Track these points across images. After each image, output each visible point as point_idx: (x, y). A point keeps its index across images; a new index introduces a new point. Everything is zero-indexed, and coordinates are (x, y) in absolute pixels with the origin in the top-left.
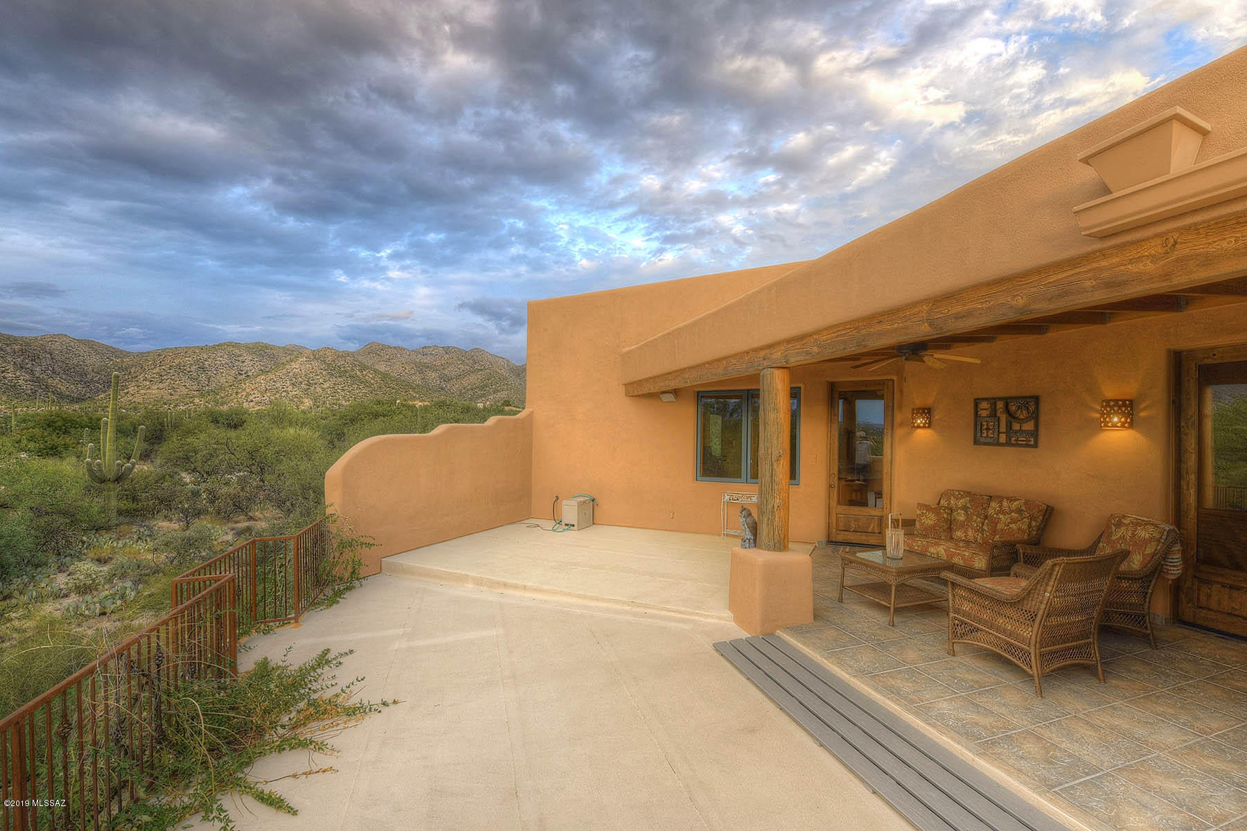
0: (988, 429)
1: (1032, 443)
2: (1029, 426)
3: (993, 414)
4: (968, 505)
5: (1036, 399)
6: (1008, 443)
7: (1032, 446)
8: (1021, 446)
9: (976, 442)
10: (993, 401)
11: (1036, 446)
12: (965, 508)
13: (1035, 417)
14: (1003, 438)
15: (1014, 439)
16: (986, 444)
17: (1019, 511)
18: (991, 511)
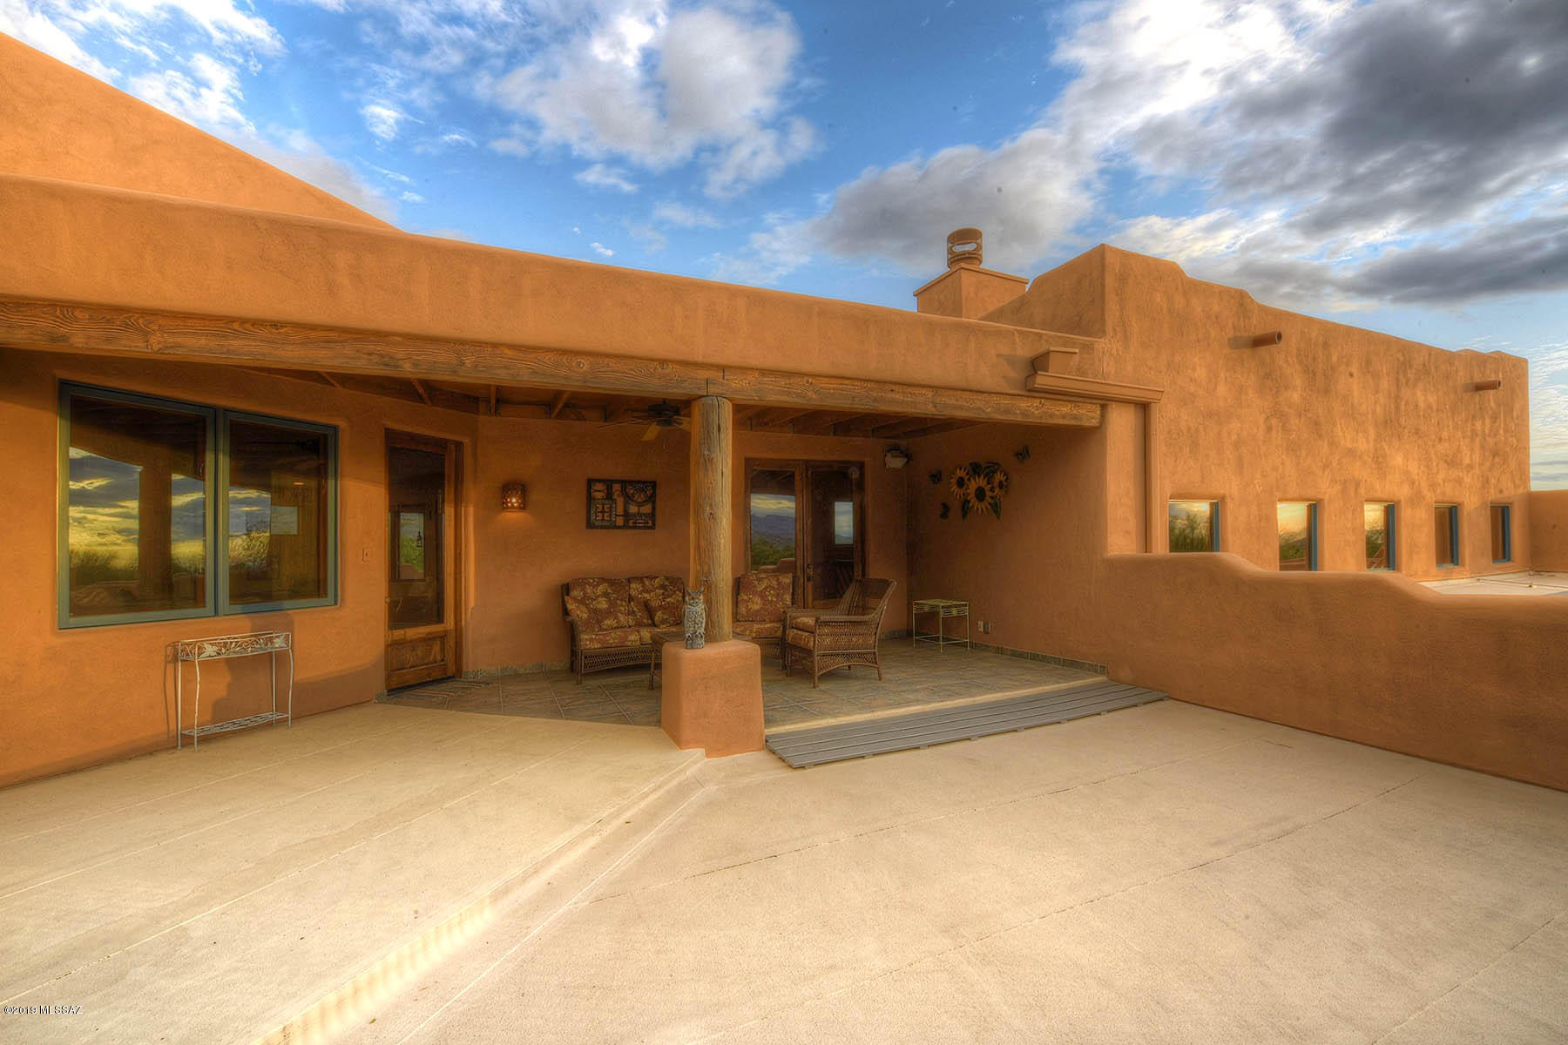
0: (603, 512)
1: (650, 525)
2: (647, 509)
3: (609, 496)
4: (609, 591)
5: (654, 484)
6: (625, 526)
7: (648, 528)
8: (640, 528)
9: (590, 525)
10: (609, 483)
11: (653, 527)
12: (605, 595)
13: (652, 499)
14: (620, 522)
15: (631, 521)
16: (602, 527)
17: (663, 587)
18: (633, 593)
